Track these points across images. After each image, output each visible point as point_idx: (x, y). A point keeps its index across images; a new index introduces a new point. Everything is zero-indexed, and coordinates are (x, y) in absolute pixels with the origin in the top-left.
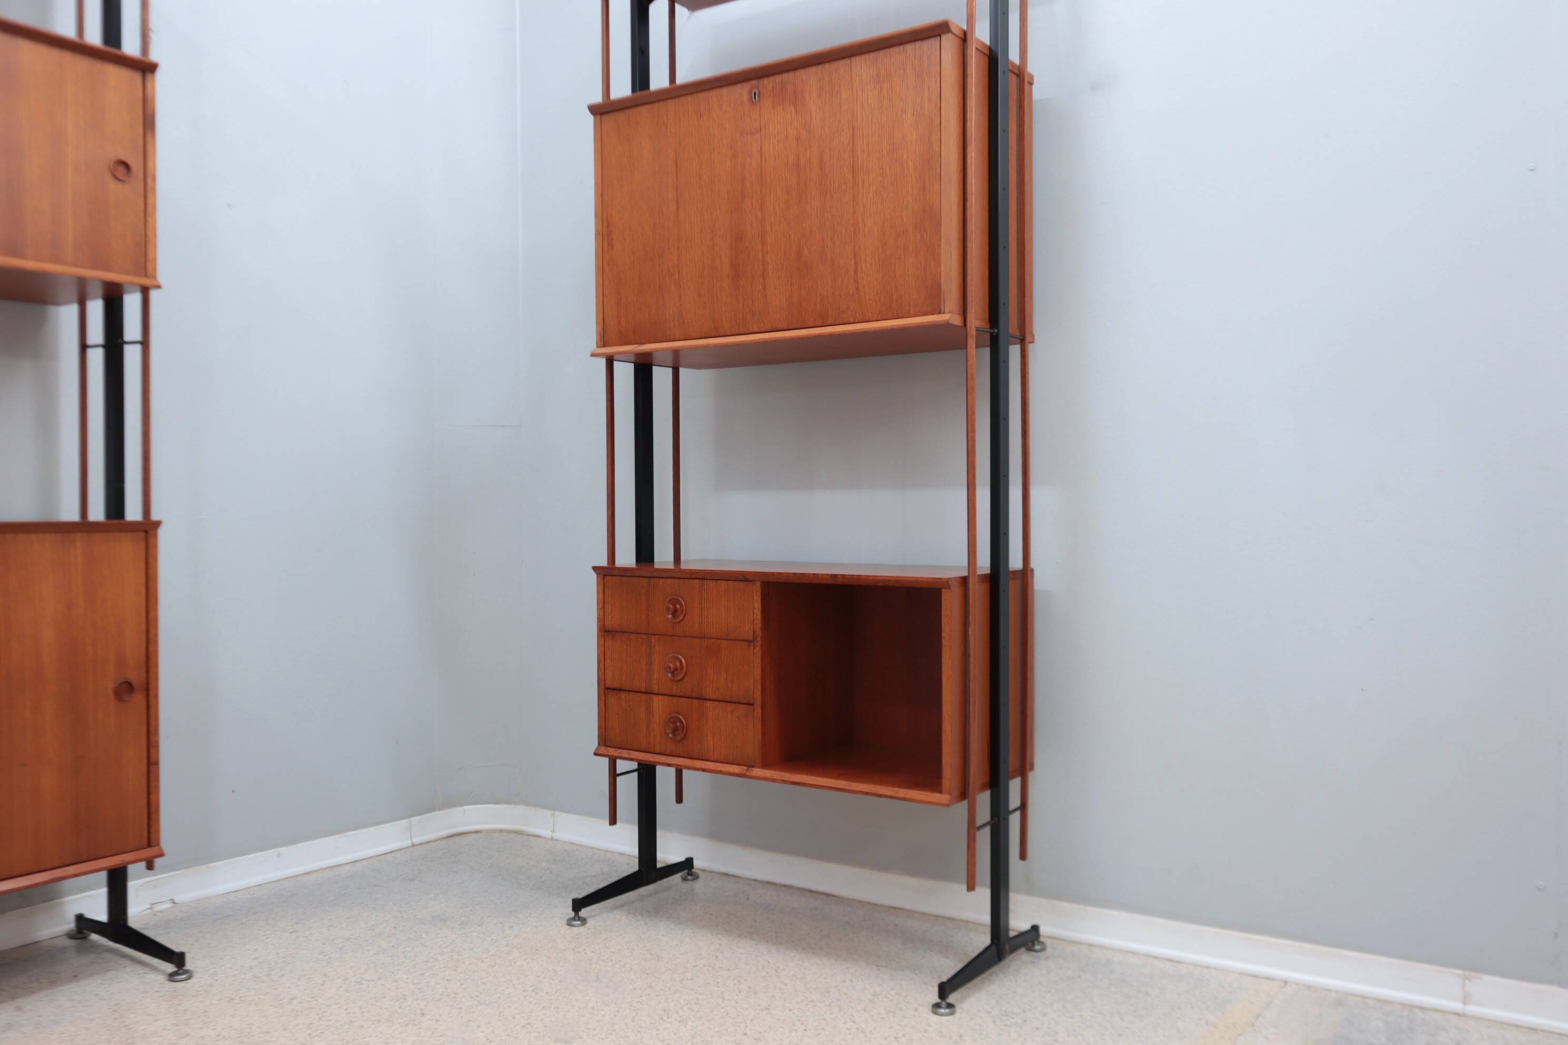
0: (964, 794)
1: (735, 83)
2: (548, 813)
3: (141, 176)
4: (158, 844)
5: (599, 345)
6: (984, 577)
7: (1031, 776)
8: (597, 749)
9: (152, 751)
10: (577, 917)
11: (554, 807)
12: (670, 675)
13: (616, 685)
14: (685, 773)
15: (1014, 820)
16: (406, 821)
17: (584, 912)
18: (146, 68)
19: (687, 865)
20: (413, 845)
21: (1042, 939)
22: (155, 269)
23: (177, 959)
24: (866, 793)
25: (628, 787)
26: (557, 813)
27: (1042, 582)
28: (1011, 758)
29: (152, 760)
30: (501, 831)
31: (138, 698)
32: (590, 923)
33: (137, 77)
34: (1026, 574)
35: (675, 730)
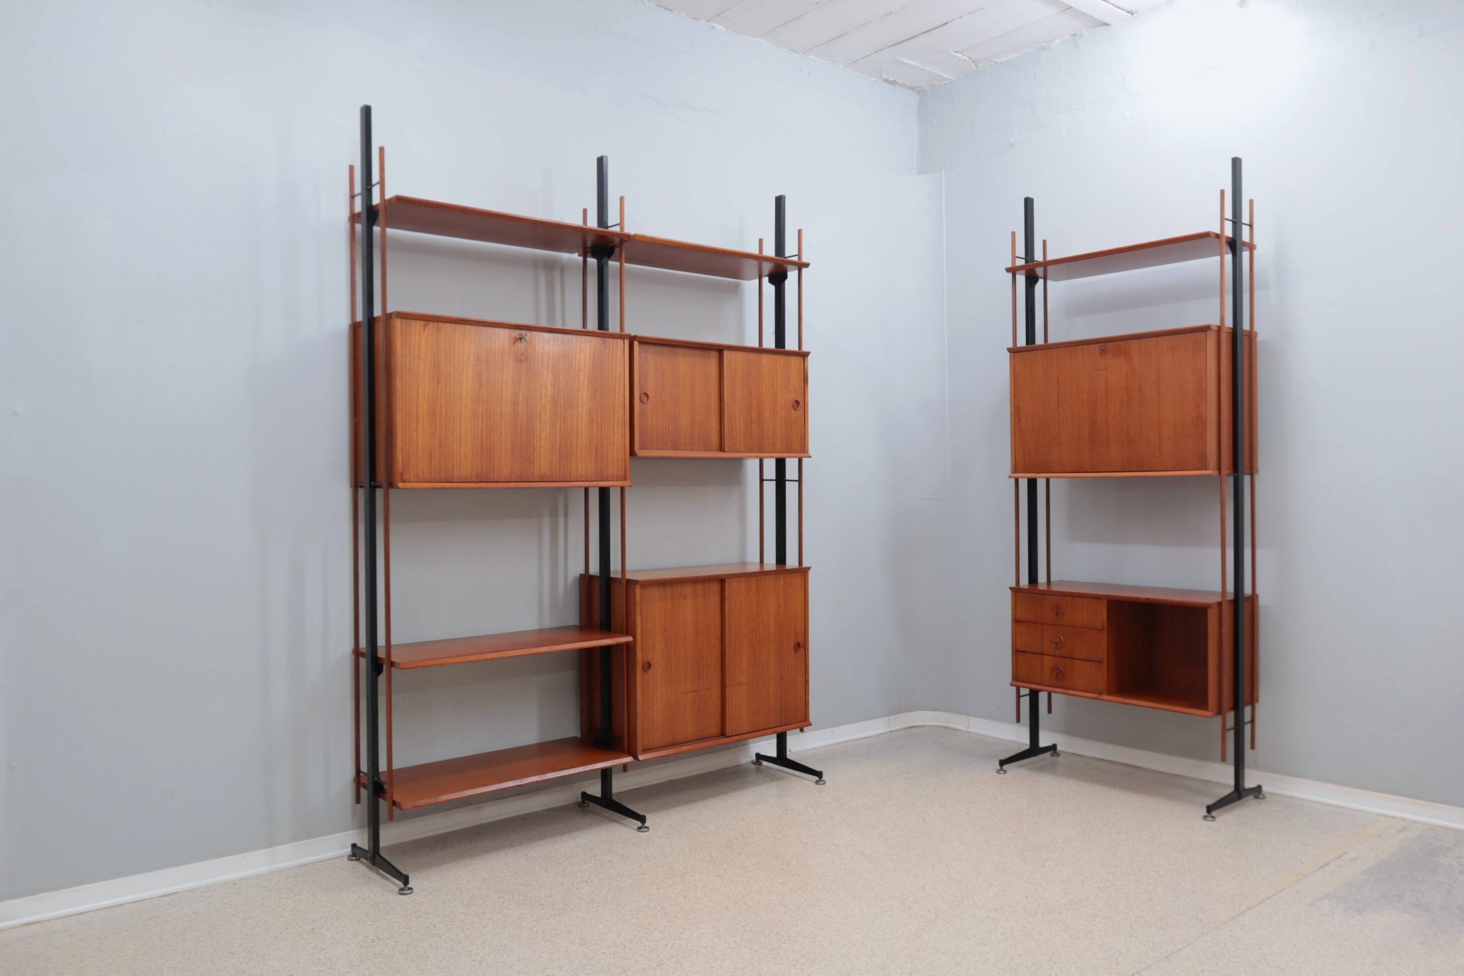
0: (1219, 712)
1: (1092, 344)
2: (964, 717)
3: (803, 406)
4: (808, 720)
5: (1013, 471)
6: (1230, 601)
7: (1257, 706)
8: (1012, 682)
9: (807, 675)
10: (1001, 769)
11: (968, 714)
12: (1054, 646)
13: (1022, 649)
14: (1053, 695)
15: (1248, 728)
16: (887, 718)
17: (1005, 767)
18: (804, 355)
19: (1053, 748)
20: (891, 731)
21: (1263, 793)
22: (808, 449)
23: (819, 774)
24: (1167, 710)
25: (1025, 702)
26: (970, 717)
27: (1263, 601)
28: (1245, 694)
29: (807, 680)
30: (936, 726)
31: (802, 650)
32: (1008, 772)
33: (801, 359)
34: (1253, 598)
35: (1057, 674)
